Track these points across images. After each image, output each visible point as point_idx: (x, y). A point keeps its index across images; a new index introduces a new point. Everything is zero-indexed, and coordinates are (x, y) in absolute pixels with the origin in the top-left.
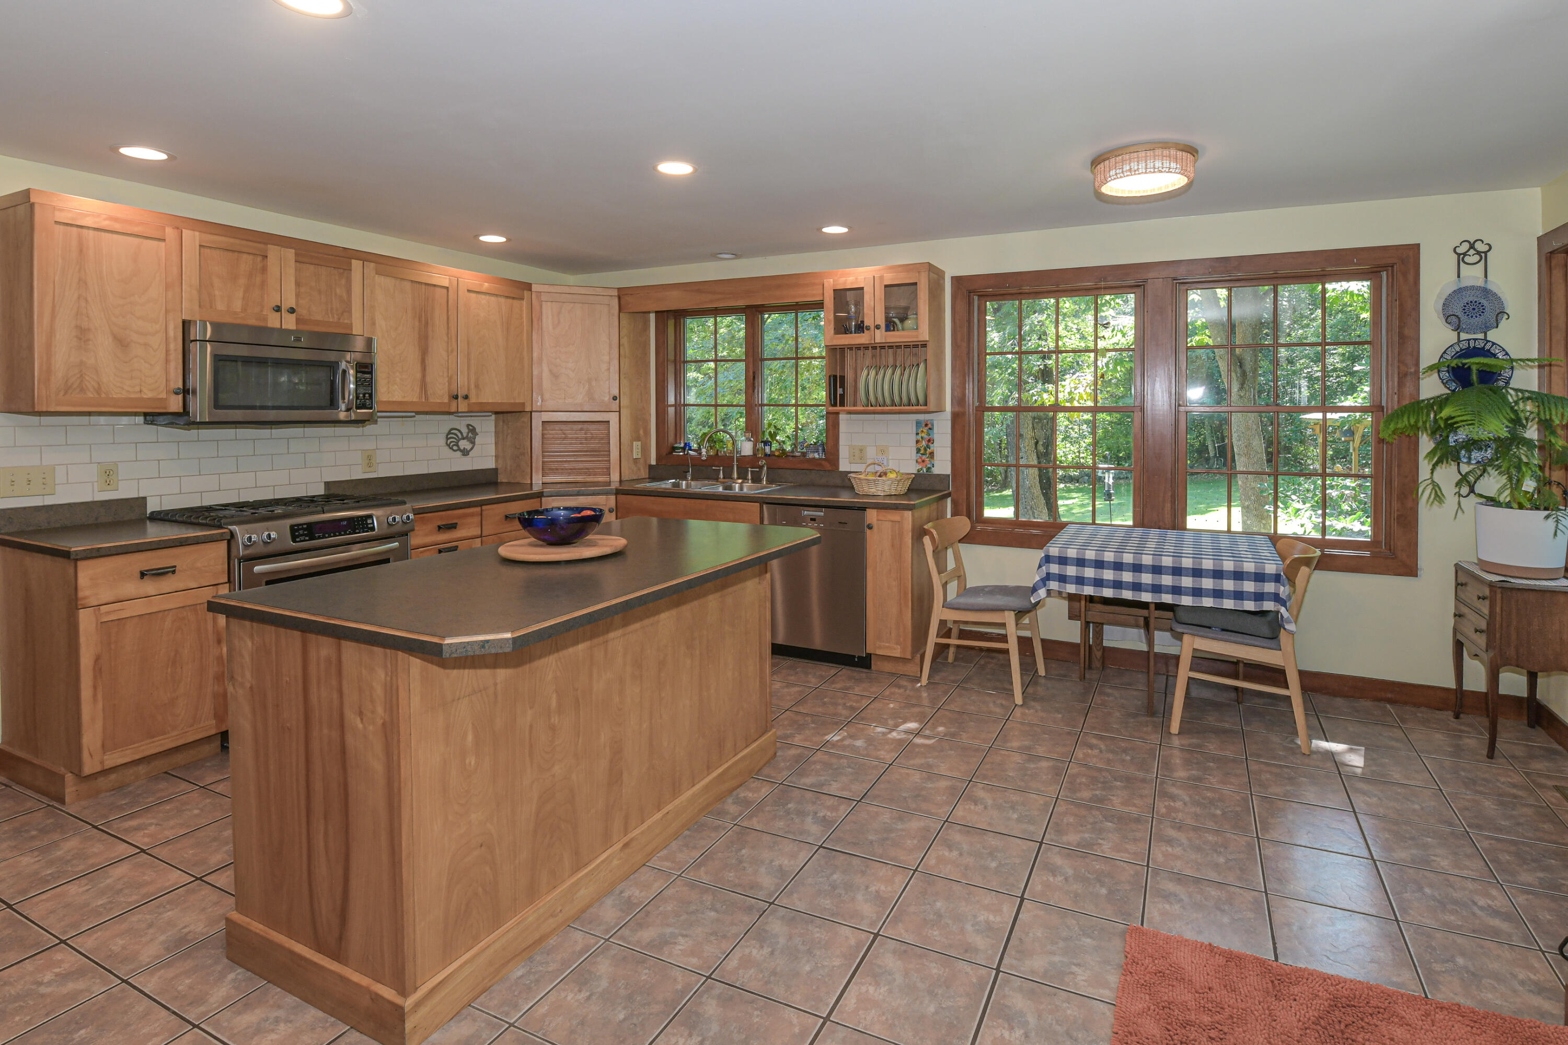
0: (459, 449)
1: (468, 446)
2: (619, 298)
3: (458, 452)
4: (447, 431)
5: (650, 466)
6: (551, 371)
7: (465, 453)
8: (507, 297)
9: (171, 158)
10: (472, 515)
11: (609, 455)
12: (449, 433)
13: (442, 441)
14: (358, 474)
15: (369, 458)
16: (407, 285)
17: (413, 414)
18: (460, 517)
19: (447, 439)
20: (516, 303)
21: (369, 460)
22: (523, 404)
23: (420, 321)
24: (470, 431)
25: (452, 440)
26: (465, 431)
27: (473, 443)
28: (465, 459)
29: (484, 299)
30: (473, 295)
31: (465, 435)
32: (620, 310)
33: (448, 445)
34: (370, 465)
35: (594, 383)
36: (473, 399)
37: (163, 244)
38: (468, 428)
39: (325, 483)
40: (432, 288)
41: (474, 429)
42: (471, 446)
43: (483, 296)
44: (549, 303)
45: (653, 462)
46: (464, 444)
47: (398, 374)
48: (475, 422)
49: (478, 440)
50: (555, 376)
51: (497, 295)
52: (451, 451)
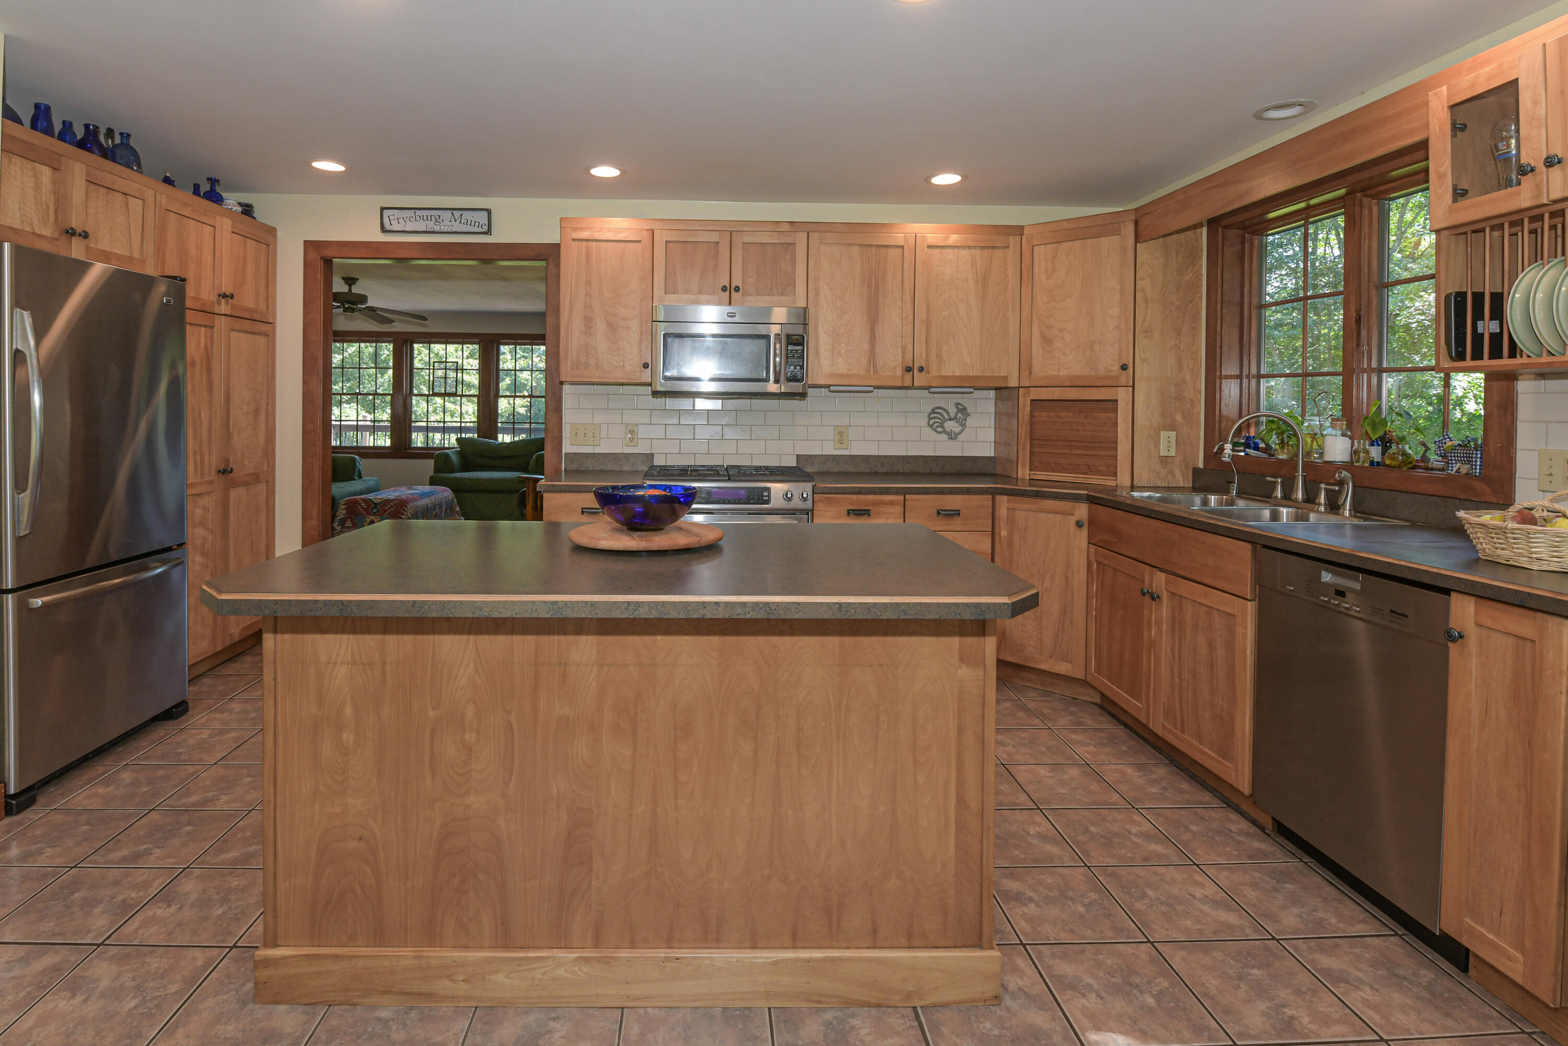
0: (945, 432)
1: (957, 429)
2: (1136, 223)
3: (944, 435)
4: (929, 410)
5: (1196, 471)
6: (1042, 334)
7: (952, 436)
8: (983, 248)
9: (623, 173)
10: (892, 503)
11: (1116, 449)
12: (933, 412)
13: (924, 421)
14: (830, 450)
15: (841, 434)
16: (856, 250)
17: (871, 389)
18: (874, 504)
19: (930, 419)
20: (998, 253)
21: (841, 436)
22: (1006, 378)
23: (869, 286)
24: (959, 411)
25: (936, 419)
26: (952, 410)
27: (963, 426)
28: (951, 443)
29: (949, 254)
30: (936, 251)
31: (952, 415)
32: (1137, 240)
33: (931, 426)
34: (841, 442)
35: (1097, 348)
36: (934, 372)
37: (640, 245)
38: (957, 407)
39: (797, 455)
40: (884, 250)
41: (965, 409)
42: (960, 428)
43: (950, 251)
44: (1042, 247)
45: (1201, 465)
46: (949, 426)
47: (843, 345)
48: (964, 400)
49: (969, 422)
50: (1047, 341)
51: (969, 247)
52: (934, 432)
